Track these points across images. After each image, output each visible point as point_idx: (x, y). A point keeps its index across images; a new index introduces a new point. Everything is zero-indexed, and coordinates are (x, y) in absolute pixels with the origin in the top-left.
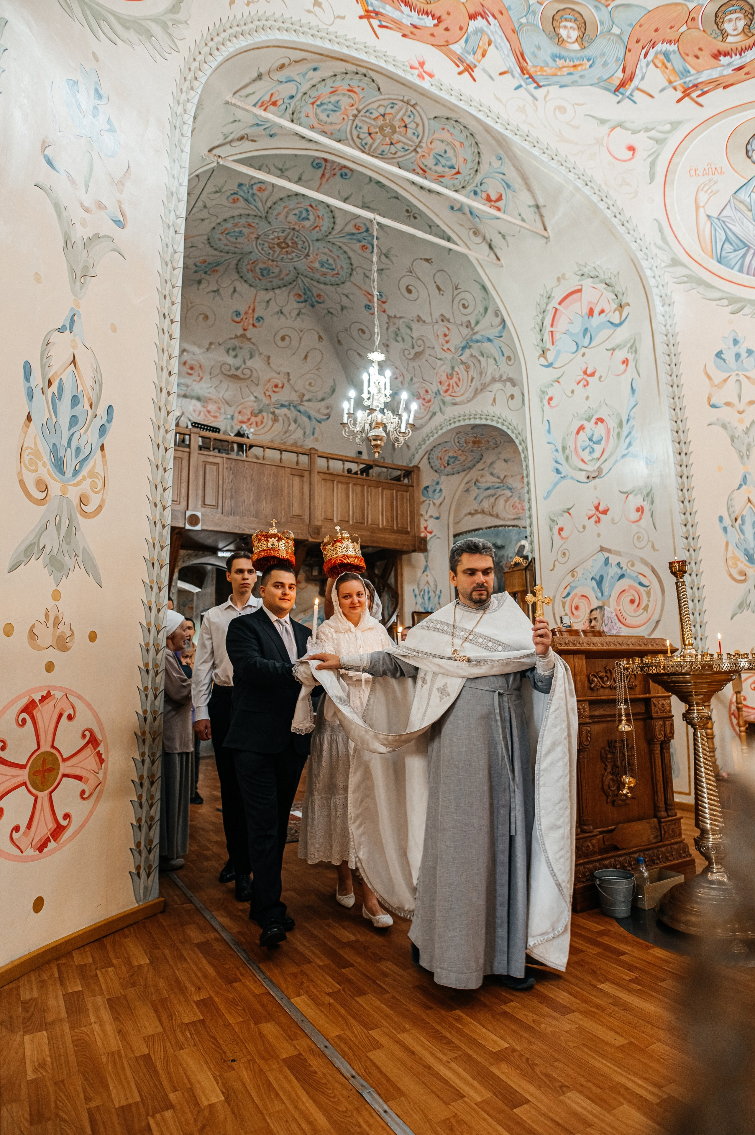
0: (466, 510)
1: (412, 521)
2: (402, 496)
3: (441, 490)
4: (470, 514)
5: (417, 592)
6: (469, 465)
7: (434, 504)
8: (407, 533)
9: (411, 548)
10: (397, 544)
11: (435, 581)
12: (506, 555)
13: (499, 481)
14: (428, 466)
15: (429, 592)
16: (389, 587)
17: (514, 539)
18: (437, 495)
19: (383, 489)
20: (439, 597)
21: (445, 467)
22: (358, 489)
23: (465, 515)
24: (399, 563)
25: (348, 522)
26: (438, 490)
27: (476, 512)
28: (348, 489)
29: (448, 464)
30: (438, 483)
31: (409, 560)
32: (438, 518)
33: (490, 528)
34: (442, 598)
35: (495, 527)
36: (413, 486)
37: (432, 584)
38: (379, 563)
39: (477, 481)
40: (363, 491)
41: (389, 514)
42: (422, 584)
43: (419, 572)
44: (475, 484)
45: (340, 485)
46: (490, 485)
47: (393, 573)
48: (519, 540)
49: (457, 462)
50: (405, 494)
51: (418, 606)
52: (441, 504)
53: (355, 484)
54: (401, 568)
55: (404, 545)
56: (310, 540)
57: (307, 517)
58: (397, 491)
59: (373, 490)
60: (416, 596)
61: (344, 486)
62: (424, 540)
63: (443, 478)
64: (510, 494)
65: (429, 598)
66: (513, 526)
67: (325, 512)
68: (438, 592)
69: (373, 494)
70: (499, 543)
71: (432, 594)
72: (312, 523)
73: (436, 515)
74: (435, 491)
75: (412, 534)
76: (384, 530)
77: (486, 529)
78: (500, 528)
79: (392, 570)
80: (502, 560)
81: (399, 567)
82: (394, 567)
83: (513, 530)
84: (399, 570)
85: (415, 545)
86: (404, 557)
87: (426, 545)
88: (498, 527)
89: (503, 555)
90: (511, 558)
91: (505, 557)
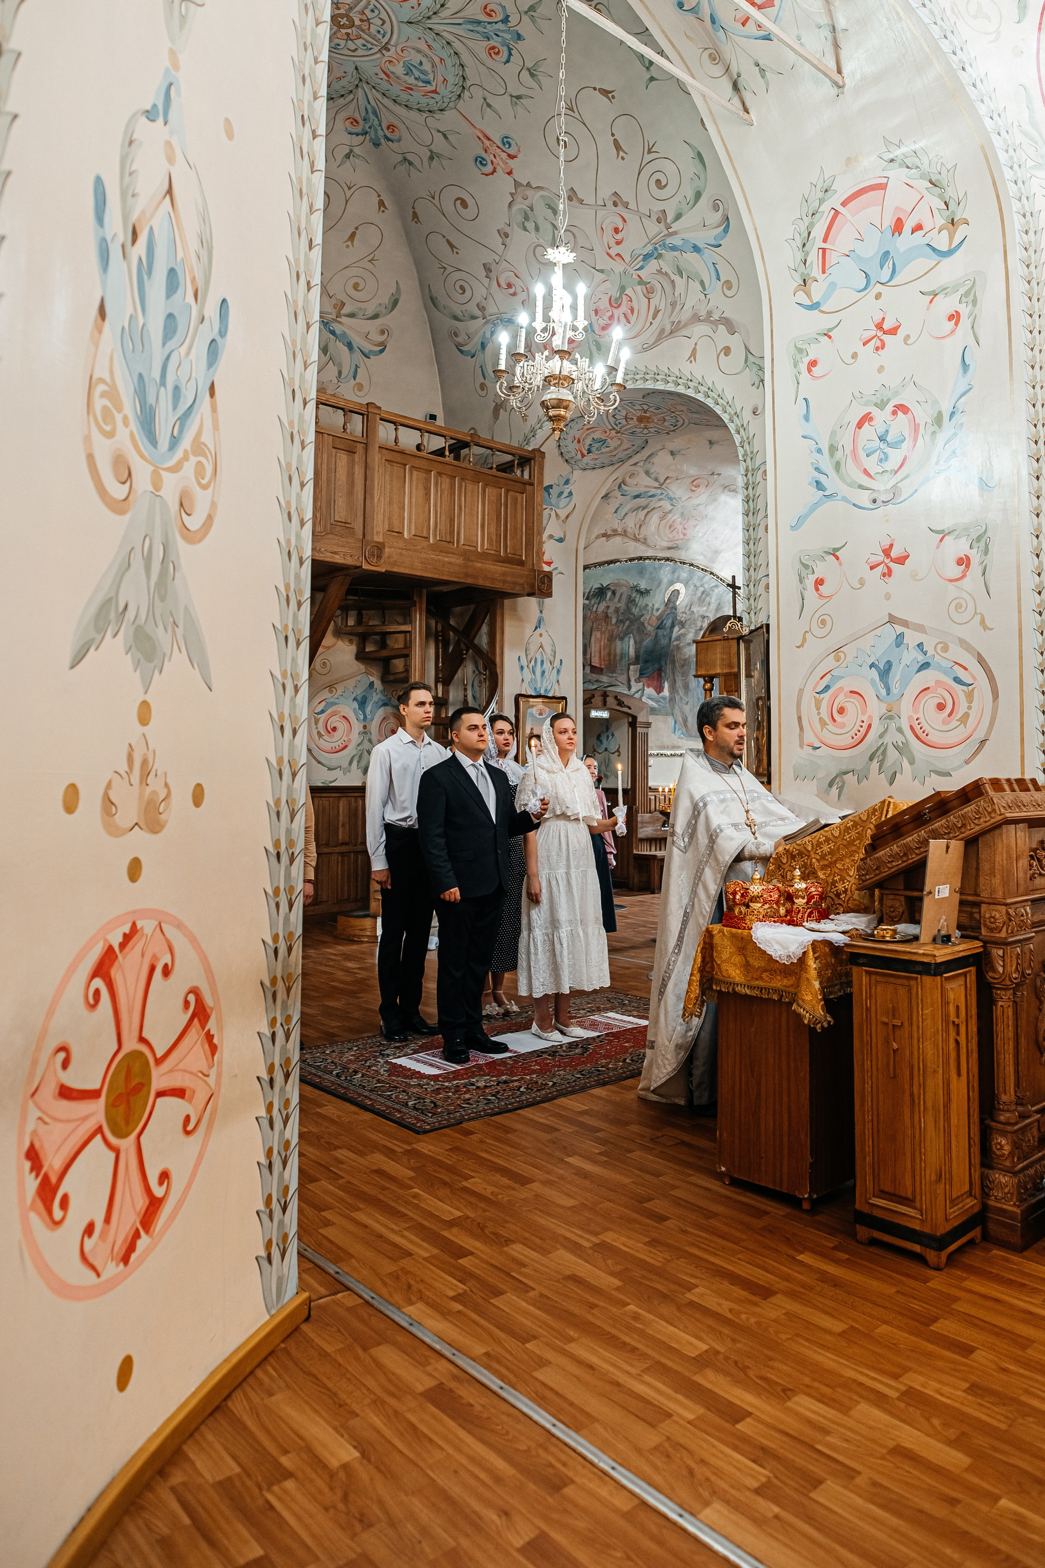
0: (598, 530)
1: (530, 543)
2: (515, 500)
3: (570, 494)
4: (604, 535)
5: (524, 662)
6: (622, 455)
7: (557, 515)
8: (521, 563)
9: (527, 588)
10: (504, 582)
11: (554, 645)
12: (650, 605)
13: (657, 484)
14: (556, 451)
15: (542, 662)
16: (478, 651)
17: (665, 580)
18: (563, 502)
19: (485, 485)
20: (558, 671)
21: (583, 456)
22: (446, 482)
23: (597, 537)
24: (498, 612)
25: (427, 538)
26: (565, 494)
27: (615, 533)
28: (428, 480)
29: (589, 451)
30: (567, 482)
31: (514, 609)
32: (561, 540)
33: (631, 560)
34: (562, 673)
35: (640, 558)
36: (532, 484)
37: (548, 649)
38: (458, 609)
39: (624, 482)
40: (452, 486)
41: (493, 530)
42: (533, 648)
43: (529, 628)
44: (620, 486)
45: (415, 473)
46: (643, 490)
47: (485, 629)
48: (672, 583)
49: (604, 450)
50: (519, 496)
51: (525, 684)
52: (567, 517)
53: (439, 474)
54: (502, 621)
55: (515, 583)
56: (365, 566)
57: (358, 526)
58: (507, 491)
59: (470, 487)
60: (522, 668)
61: (423, 475)
62: (549, 576)
63: (577, 473)
64: (670, 507)
65: (543, 672)
66: (667, 559)
67: (390, 519)
68: (557, 663)
69: (469, 494)
70: (643, 586)
71: (547, 665)
72: (368, 537)
73: (558, 534)
74: (561, 493)
75: (529, 565)
76: (484, 556)
77: (626, 561)
78: (647, 561)
79: (483, 622)
80: (644, 612)
81: (499, 619)
82: (488, 617)
83: (667, 565)
84: (498, 625)
85: (532, 586)
86: (507, 602)
87: (550, 586)
88: (645, 559)
89: (647, 605)
90: (658, 610)
91: (649, 608)
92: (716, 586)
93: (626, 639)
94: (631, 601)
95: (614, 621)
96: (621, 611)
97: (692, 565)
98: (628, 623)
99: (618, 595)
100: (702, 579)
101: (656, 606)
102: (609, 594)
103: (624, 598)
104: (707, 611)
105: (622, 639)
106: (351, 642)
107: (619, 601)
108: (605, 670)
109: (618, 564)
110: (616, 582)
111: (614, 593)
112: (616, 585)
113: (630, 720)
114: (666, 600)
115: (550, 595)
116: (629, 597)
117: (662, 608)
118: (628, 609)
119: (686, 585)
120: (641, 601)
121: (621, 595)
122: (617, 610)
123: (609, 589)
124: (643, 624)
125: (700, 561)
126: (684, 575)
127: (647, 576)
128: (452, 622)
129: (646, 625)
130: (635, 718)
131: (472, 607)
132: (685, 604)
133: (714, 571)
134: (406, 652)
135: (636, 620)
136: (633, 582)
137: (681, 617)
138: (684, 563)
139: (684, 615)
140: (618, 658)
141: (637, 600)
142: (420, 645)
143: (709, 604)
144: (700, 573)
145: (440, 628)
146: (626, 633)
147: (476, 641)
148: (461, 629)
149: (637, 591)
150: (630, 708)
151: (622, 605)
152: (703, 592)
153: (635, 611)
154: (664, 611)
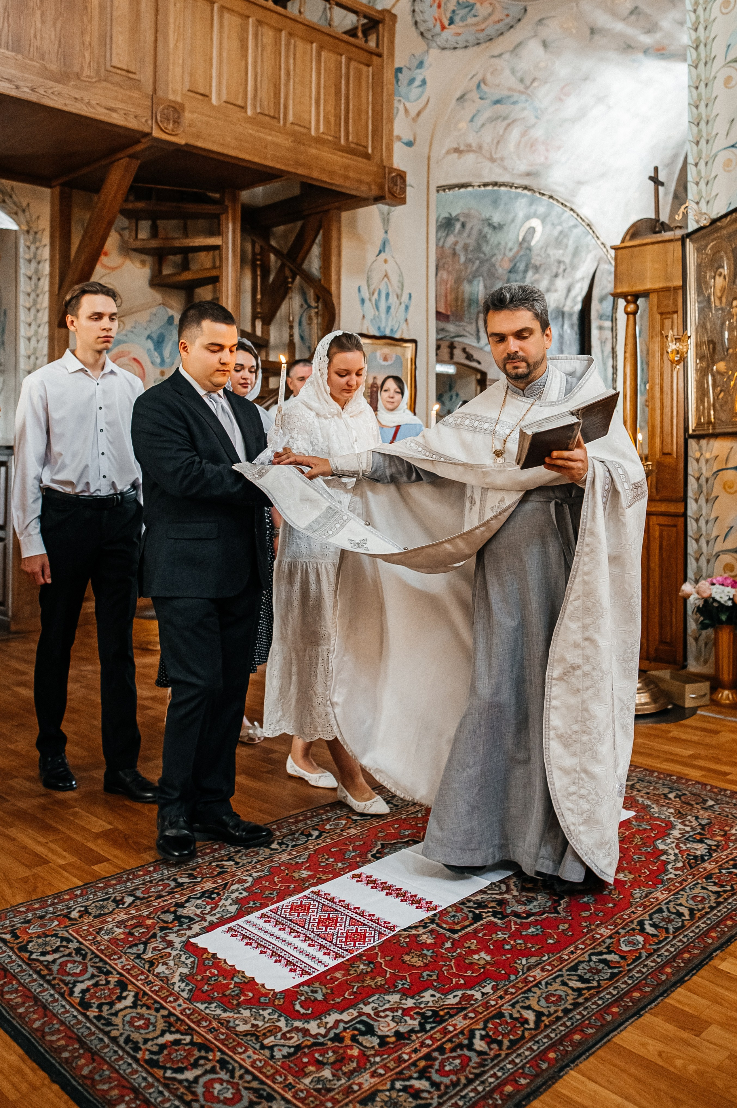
0: (449, 143)
1: (377, 133)
2: (359, 73)
3: (424, 82)
4: (457, 150)
5: (366, 295)
6: (491, 31)
7: (406, 110)
8: (367, 157)
9: (375, 191)
10: (347, 178)
11: (401, 275)
12: (503, 243)
13: (521, 87)
14: (409, 19)
15: (387, 295)
16: (308, 278)
17: (521, 215)
18: (415, 91)
19: (321, 48)
20: (407, 308)
21: (443, 28)
22: (268, 36)
23: (448, 152)
24: (334, 226)
25: (243, 108)
26: (417, 82)
27: (469, 149)
28: (244, 29)
29: (451, 22)
30: (420, 65)
31: (354, 226)
32: (410, 144)
33: (485, 185)
34: (411, 309)
35: (495, 184)
36: (380, 55)
37: (394, 279)
38: (280, 229)
39: (484, 81)
40: (277, 42)
41: (331, 108)
42: (376, 278)
43: (372, 251)
44: (478, 86)
45: (226, 15)
46: (505, 93)
47: (316, 250)
48: (528, 218)
49: (471, 20)
50: (364, 68)
51: (367, 323)
52: (419, 114)
53: (259, 23)
54: (339, 239)
55: (360, 181)
56: (156, 133)
57: (146, 77)
58: (349, 60)
59: (300, 45)
60: (363, 301)
61: (237, 20)
62: (402, 176)
63: (434, 52)
64: (533, 120)
65: (389, 308)
66: (526, 188)
67: (191, 75)
68: (405, 298)
69: (299, 55)
70: (496, 219)
71: (393, 299)
72: (160, 93)
73: (407, 137)
74: (412, 81)
75: (377, 159)
76: (319, 141)
77: (479, 186)
78: (503, 188)
79: (313, 242)
80: (496, 252)
81: (334, 235)
82: (320, 236)
83: (525, 196)
84: (334, 244)
85: (381, 187)
86: (345, 215)
87: (403, 190)
88: (500, 185)
89: (499, 243)
90: (511, 250)
91: (501, 247)
92: (575, 226)
93: (475, 282)
94: (482, 238)
95: (462, 259)
96: (471, 248)
97: (551, 197)
98: (477, 263)
99: (468, 228)
100: (560, 216)
101: (510, 245)
102: (458, 226)
103: (475, 232)
104: (563, 255)
105: (470, 282)
106: (143, 263)
107: (469, 236)
108: (451, 318)
109: (470, 189)
110: (466, 211)
111: (463, 225)
112: (467, 215)
113: (479, 376)
114: (521, 238)
115: (403, 201)
116: (480, 231)
117: (516, 248)
118: (478, 248)
119: (543, 221)
120: (493, 238)
121: (471, 229)
122: (466, 247)
123: (458, 220)
124: (494, 265)
125: (561, 193)
126: (541, 210)
127: (501, 207)
128: (273, 243)
129: (497, 267)
130: (484, 374)
131: (299, 224)
132: (540, 245)
133: (574, 207)
134: (214, 273)
135: (487, 260)
136: (485, 214)
137: (536, 260)
138: (543, 195)
139: (539, 258)
140: (466, 304)
141: (488, 236)
142: (234, 264)
143: (566, 246)
144: (559, 208)
145: (258, 250)
146: (475, 275)
147: (305, 266)
148: (285, 251)
149: (489, 225)
150: (479, 363)
151: (472, 242)
152: (561, 232)
153: (486, 249)
154: (518, 252)
